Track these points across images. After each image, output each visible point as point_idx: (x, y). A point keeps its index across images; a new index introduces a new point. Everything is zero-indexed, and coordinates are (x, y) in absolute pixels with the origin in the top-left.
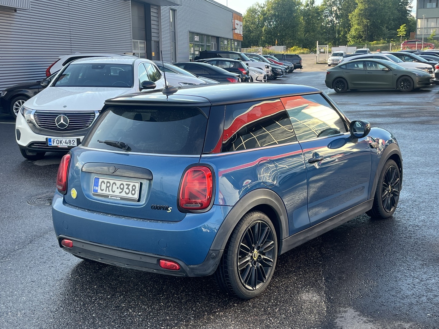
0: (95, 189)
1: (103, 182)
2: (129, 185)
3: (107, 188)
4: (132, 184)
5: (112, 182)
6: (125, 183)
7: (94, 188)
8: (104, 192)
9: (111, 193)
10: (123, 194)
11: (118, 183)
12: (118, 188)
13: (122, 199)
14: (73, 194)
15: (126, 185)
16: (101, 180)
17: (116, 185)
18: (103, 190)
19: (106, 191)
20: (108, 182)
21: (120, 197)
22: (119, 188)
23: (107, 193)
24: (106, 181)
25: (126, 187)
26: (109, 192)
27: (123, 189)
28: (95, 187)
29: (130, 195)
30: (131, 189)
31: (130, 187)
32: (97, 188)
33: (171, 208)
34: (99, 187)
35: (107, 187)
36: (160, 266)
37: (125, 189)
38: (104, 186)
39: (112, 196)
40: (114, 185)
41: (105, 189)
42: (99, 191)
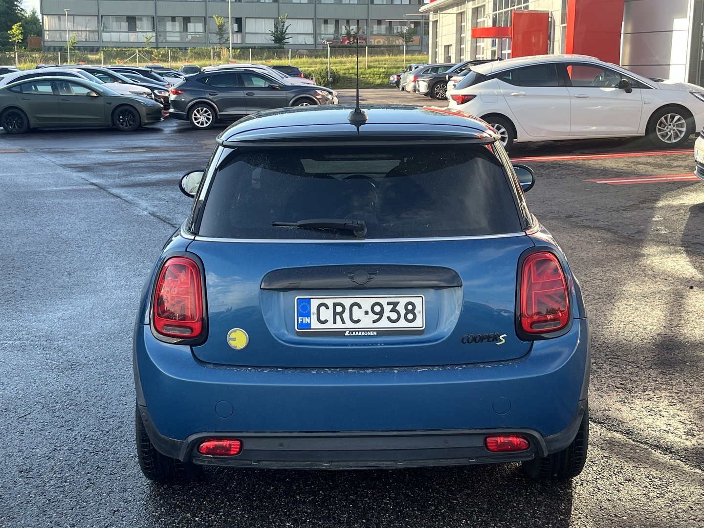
0: (302, 322)
1: (323, 305)
2: (395, 304)
3: (338, 317)
4: (403, 301)
5: (347, 303)
6: (384, 301)
7: (300, 320)
8: (330, 325)
9: (349, 324)
10: (384, 324)
11: (367, 302)
12: (366, 313)
13: (381, 333)
14: (235, 339)
15: (389, 304)
16: (314, 303)
17: (360, 307)
18: (326, 321)
19: (335, 322)
20: (335, 305)
21: (375, 331)
22: (370, 312)
23: (339, 325)
24: (330, 302)
25: (387, 309)
26: (343, 322)
27: (381, 313)
28: (300, 318)
29: (402, 324)
30: (403, 312)
31: (401, 308)
32: (306, 320)
33: (505, 335)
34: (314, 317)
35: (335, 314)
36: (488, 450)
37: (387, 313)
38: (327, 314)
39: (352, 332)
40: (355, 308)
41: (331, 320)
42: (315, 325)
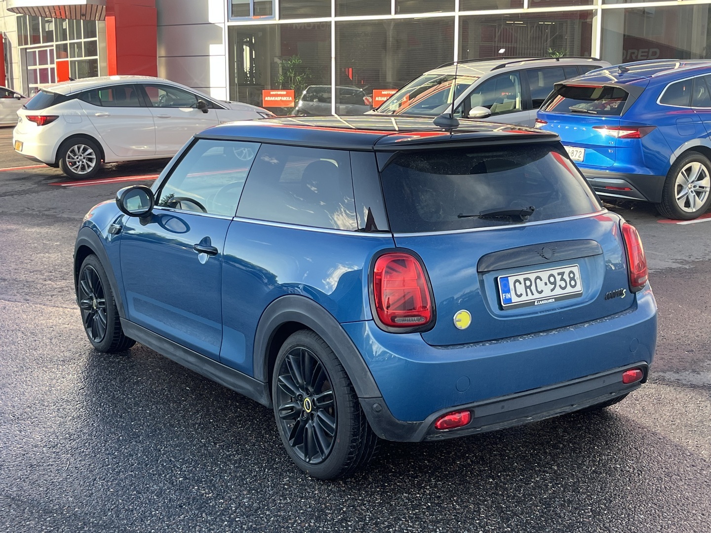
0: (505, 298)
1: (517, 281)
2: (562, 274)
3: (528, 290)
4: (567, 271)
5: (532, 277)
6: (555, 272)
8: (524, 298)
9: (537, 295)
10: (558, 291)
11: (544, 275)
12: (546, 284)
13: (557, 299)
14: (459, 321)
15: (559, 274)
16: (511, 280)
17: (541, 280)
18: (521, 295)
19: (527, 295)
20: (525, 280)
21: (553, 298)
22: (548, 283)
23: (530, 297)
24: (521, 278)
25: (558, 278)
26: (533, 294)
27: (555, 283)
28: (503, 294)
29: (569, 290)
30: (568, 280)
31: (566, 277)
32: (508, 296)
33: (626, 290)
34: (513, 292)
35: (526, 287)
37: (559, 283)
38: (521, 289)
39: (539, 301)
40: (538, 280)
41: (524, 294)
42: (515, 299)
